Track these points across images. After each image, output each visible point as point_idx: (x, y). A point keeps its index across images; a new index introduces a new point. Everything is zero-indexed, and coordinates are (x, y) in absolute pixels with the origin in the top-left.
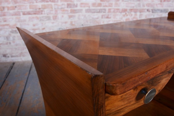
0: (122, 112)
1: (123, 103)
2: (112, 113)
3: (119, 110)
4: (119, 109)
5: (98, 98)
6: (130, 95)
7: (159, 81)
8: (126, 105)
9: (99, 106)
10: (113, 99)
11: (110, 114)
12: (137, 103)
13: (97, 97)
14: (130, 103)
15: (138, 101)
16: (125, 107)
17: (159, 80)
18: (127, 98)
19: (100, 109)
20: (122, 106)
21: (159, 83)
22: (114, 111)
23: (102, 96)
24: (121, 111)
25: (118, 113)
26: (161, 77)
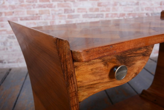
0: (96, 88)
1: (95, 78)
2: (85, 86)
3: (92, 85)
4: (91, 83)
5: (66, 64)
6: (101, 70)
7: (133, 63)
8: (98, 81)
9: (69, 74)
10: (83, 71)
11: (83, 87)
12: (112, 81)
13: (65, 63)
14: (103, 79)
15: (113, 80)
16: (98, 83)
17: (133, 61)
18: (98, 73)
19: (71, 78)
20: (95, 80)
21: (134, 64)
22: (86, 84)
23: (70, 63)
24: (95, 86)
25: (91, 88)
26: (135, 58)
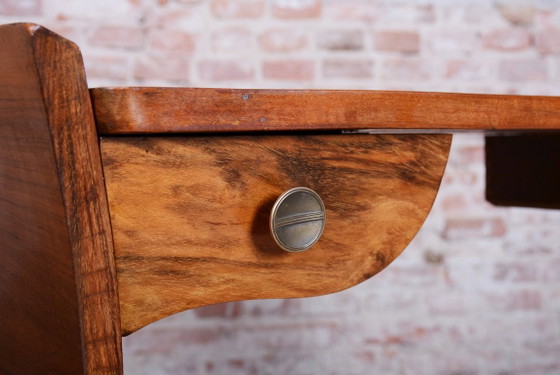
0: (198, 282)
1: (188, 232)
2: (151, 259)
3: (177, 259)
4: (176, 251)
5: (70, 137)
6: (213, 200)
7: (359, 200)
8: (207, 252)
9: (81, 184)
10: (139, 185)
11: (139, 259)
12: (266, 266)
13: (66, 133)
14: (226, 244)
15: (272, 262)
16: (205, 260)
17: (355, 194)
18: (202, 209)
19: (88, 203)
20: (189, 242)
21: (363, 208)
22: (154, 251)
23: (85, 138)
24: (192, 270)
25: (175, 273)
26: (363, 179)
